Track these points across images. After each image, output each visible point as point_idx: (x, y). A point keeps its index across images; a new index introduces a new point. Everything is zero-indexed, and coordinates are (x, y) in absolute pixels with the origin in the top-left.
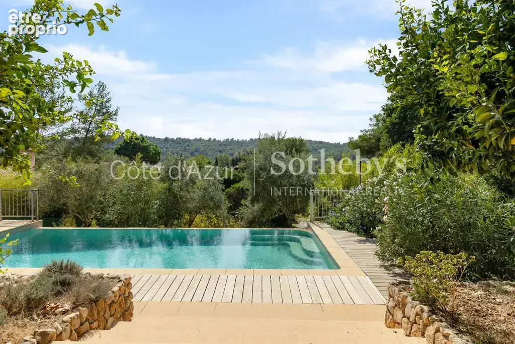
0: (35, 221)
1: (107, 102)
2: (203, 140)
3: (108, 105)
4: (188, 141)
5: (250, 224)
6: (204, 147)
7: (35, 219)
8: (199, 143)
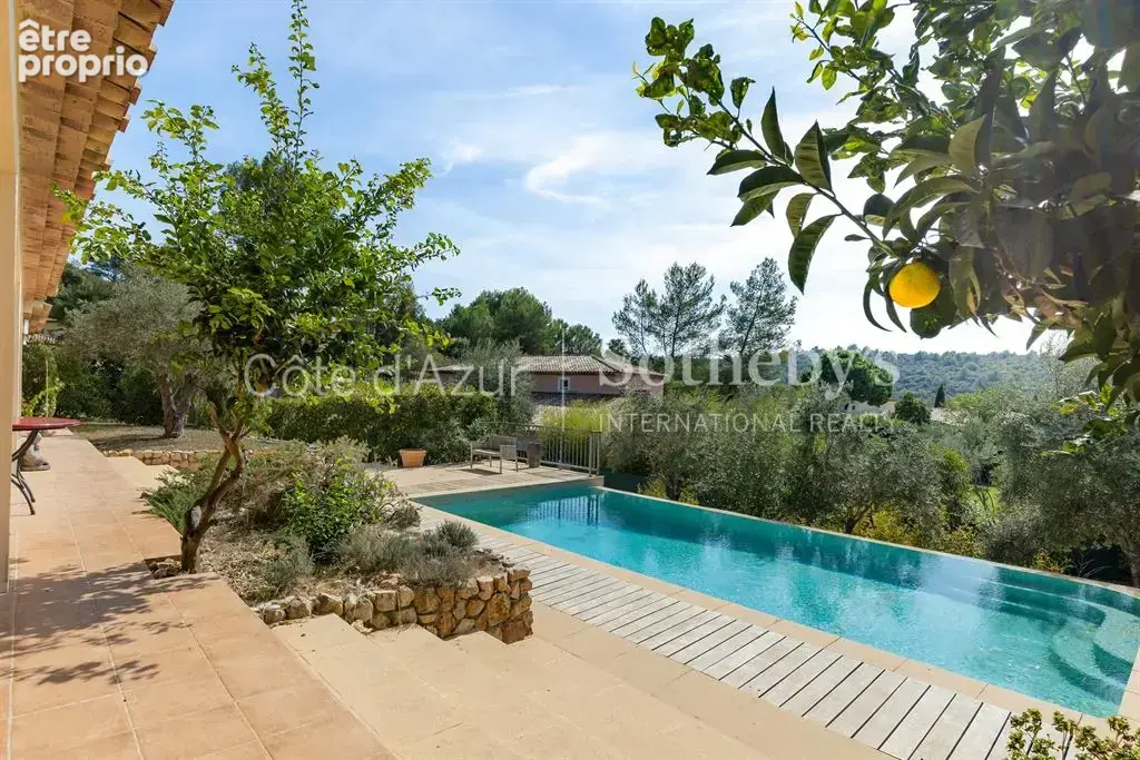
0: (594, 476)
1: (776, 292)
2: (1012, 355)
3: (778, 296)
4: (974, 358)
5: (997, 552)
6: (1016, 372)
7: (594, 473)
8: (1003, 361)
